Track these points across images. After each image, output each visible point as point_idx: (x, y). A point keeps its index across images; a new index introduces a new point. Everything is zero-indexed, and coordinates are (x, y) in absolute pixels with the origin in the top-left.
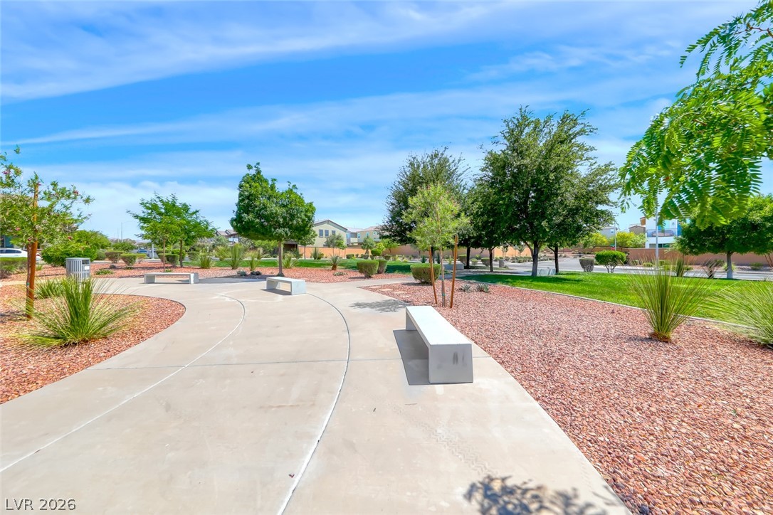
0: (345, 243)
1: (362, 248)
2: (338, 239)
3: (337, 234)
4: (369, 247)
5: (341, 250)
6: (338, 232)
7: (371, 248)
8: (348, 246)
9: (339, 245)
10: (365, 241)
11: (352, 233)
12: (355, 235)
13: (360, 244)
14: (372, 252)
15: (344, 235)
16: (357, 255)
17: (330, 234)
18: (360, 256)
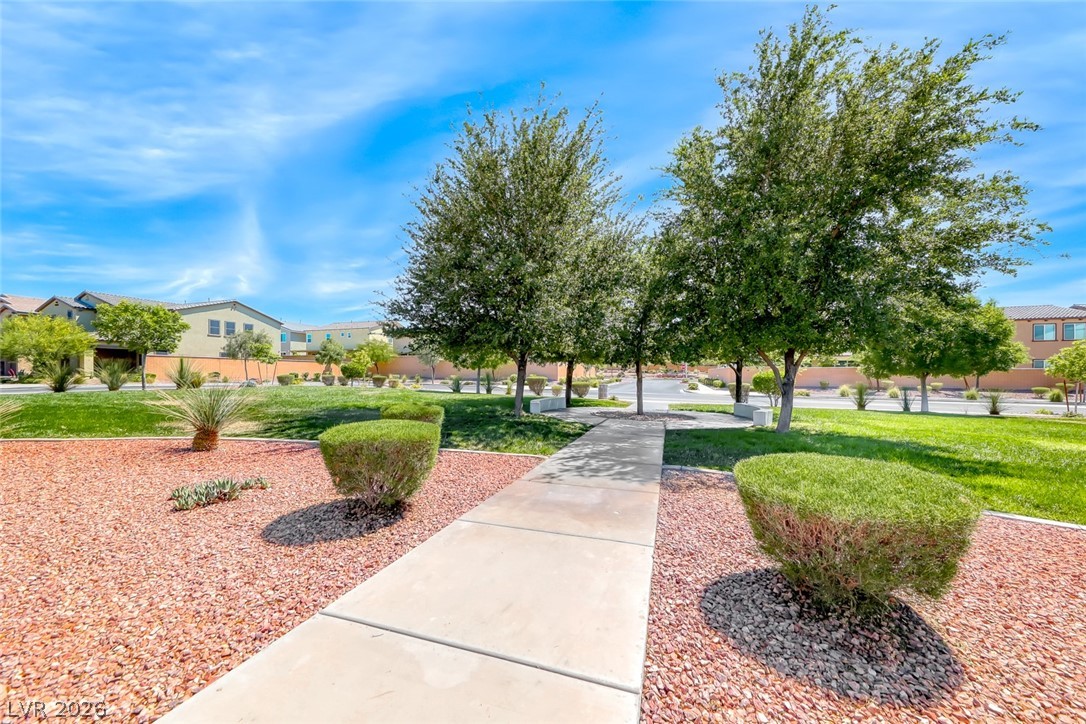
0: (275, 350)
1: (317, 360)
2: (257, 341)
3: (256, 331)
4: (332, 360)
5: (263, 366)
6: (259, 328)
7: (337, 362)
8: (285, 357)
9: (260, 353)
10: (325, 349)
11: (293, 333)
12: (301, 336)
13: (311, 353)
14: (344, 370)
15: (273, 335)
16: (306, 376)
17: (239, 329)
18: (311, 376)
